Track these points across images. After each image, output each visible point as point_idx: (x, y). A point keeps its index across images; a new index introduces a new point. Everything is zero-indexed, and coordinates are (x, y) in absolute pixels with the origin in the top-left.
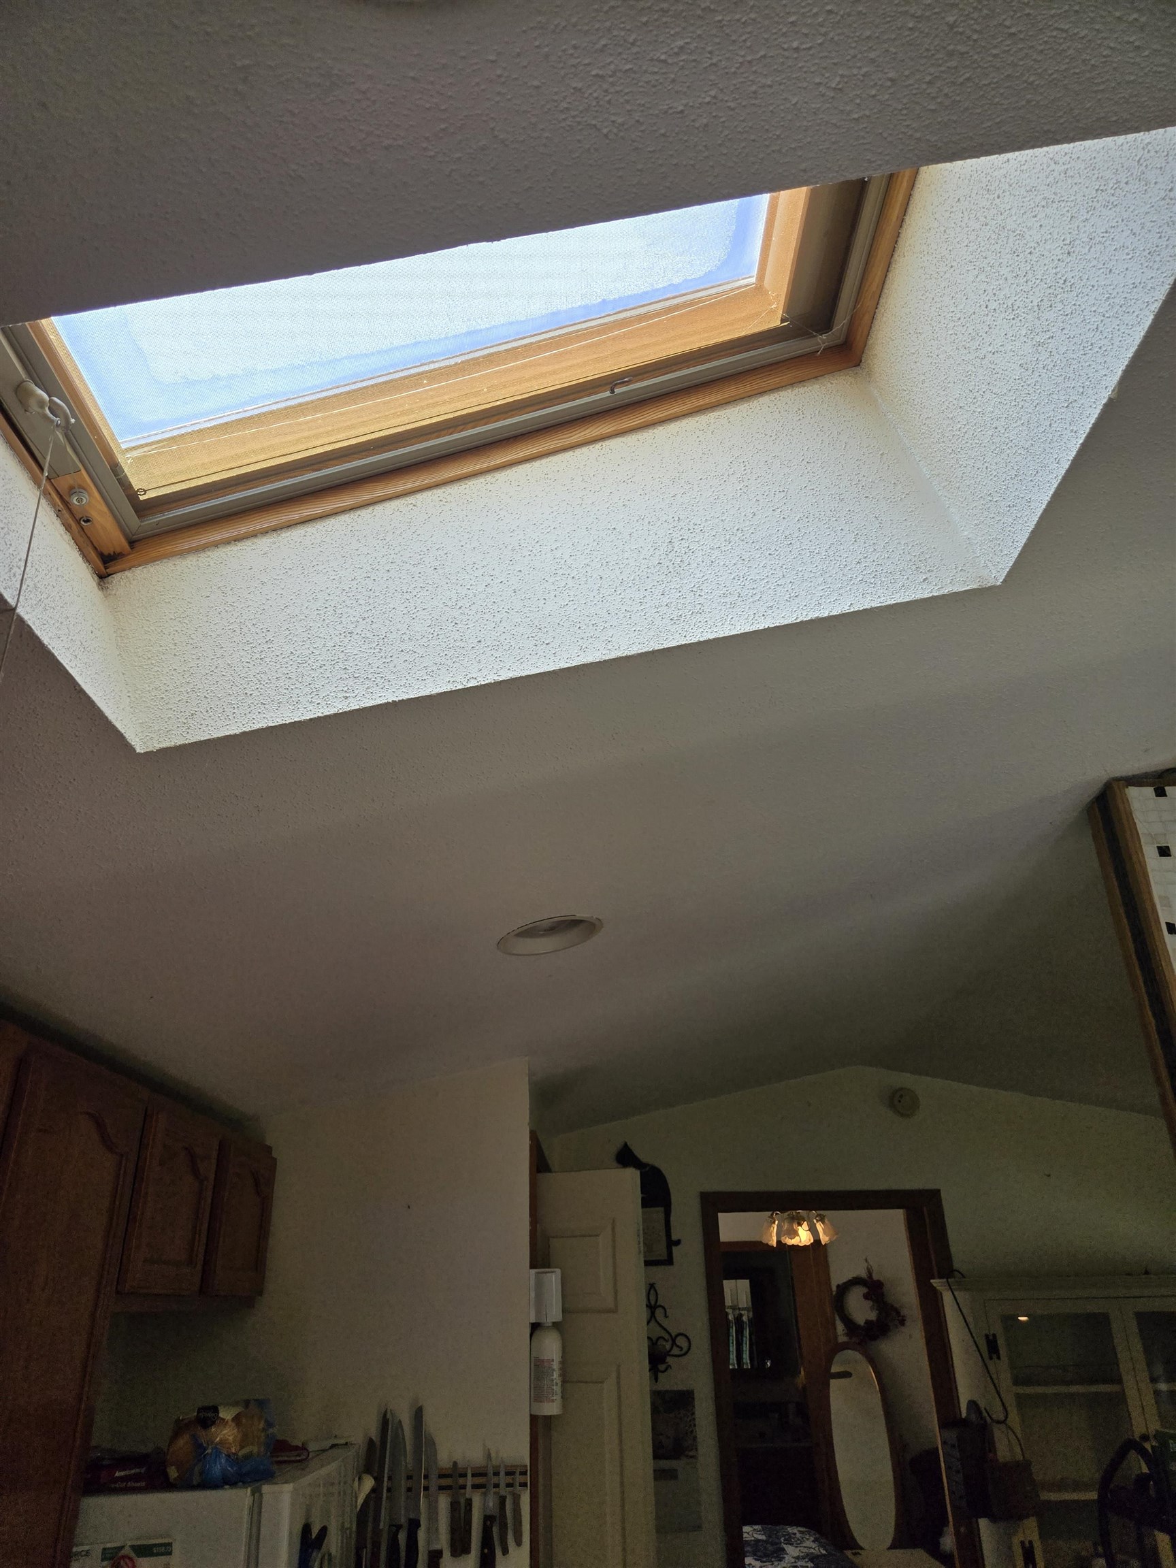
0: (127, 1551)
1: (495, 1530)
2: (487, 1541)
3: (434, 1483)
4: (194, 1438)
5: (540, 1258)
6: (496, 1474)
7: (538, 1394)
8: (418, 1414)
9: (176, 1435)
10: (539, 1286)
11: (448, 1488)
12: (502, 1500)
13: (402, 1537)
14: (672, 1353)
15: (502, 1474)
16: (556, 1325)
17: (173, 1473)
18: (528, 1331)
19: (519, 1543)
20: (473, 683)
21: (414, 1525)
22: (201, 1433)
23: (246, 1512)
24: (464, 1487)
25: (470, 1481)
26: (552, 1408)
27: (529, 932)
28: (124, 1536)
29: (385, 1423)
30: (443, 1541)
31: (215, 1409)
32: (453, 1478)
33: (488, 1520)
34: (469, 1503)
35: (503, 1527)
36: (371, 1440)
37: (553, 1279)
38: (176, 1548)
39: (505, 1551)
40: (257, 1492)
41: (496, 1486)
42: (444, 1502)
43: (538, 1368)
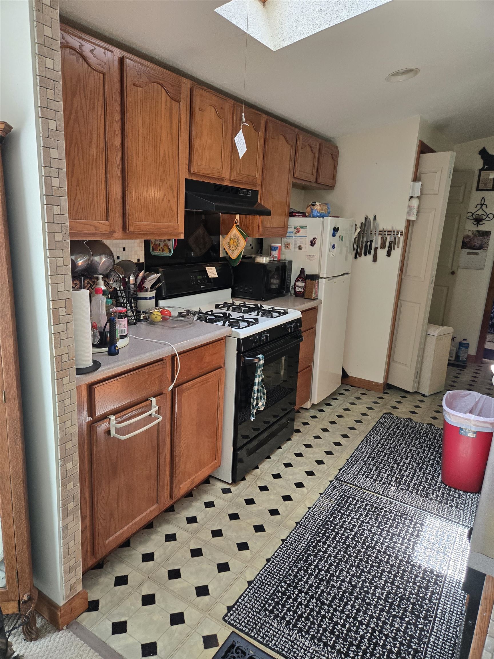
0: (299, 227)
1: (392, 245)
2: (390, 246)
3: (377, 233)
4: (311, 208)
5: (416, 178)
6: (394, 232)
7: (409, 214)
8: (375, 218)
9: (307, 207)
10: (413, 186)
11: (381, 234)
12: (395, 238)
13: (368, 244)
14: (486, 219)
15: (396, 232)
16: (418, 197)
17: (307, 214)
18: (408, 198)
19: (398, 247)
20: (342, 21)
21: (372, 242)
22: (313, 207)
23: (321, 222)
24: (385, 234)
25: (387, 233)
26: (413, 218)
27: (396, 74)
28: (298, 225)
29: (366, 218)
30: (379, 245)
31: (315, 203)
32: (382, 232)
33: (391, 242)
34: (386, 238)
35: (395, 243)
36: (362, 222)
37: (418, 184)
38: (308, 227)
39: (394, 249)
40: (324, 220)
41: (394, 235)
42: (380, 237)
43: (410, 208)
